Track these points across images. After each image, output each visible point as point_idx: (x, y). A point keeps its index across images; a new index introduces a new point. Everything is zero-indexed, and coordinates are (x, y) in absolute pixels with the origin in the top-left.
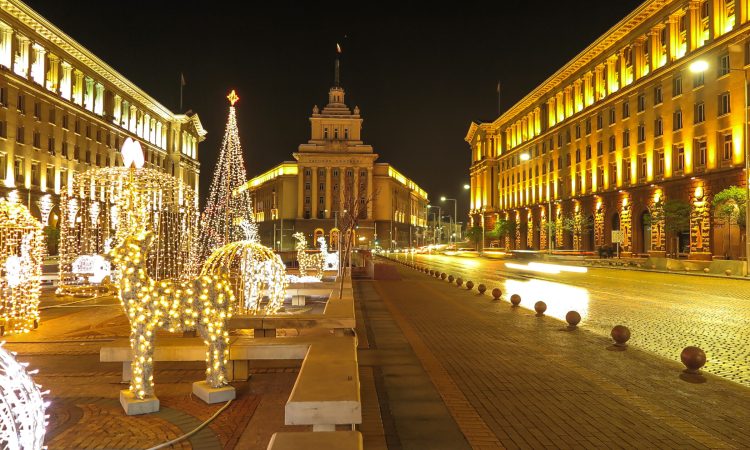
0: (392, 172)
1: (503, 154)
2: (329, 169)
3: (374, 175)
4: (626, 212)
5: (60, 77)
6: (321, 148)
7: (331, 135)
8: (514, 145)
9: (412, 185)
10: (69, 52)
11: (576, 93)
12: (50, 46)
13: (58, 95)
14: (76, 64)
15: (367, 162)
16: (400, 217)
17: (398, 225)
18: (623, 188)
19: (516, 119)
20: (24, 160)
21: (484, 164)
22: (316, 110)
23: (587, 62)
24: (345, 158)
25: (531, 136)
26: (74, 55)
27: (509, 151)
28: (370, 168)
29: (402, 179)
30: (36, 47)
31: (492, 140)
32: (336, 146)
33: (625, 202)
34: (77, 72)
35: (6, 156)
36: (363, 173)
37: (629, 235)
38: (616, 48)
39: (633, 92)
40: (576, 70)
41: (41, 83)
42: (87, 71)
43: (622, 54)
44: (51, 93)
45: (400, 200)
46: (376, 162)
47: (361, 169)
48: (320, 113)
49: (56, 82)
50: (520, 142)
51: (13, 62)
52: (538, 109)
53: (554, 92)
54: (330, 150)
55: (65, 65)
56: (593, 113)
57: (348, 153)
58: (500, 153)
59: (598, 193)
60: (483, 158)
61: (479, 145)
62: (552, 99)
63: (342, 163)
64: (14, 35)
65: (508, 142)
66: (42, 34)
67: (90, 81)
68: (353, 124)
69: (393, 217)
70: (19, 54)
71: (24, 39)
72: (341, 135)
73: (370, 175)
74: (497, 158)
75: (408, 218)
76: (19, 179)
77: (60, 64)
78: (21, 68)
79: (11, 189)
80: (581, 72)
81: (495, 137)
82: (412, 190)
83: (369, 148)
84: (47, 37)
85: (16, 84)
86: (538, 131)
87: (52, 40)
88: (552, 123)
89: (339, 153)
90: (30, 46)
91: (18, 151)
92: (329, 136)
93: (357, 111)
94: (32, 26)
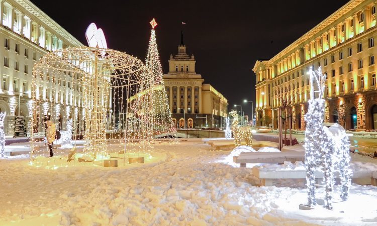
0: (212, 89)
1: (275, 77)
2: (178, 87)
3: (202, 90)
4: (361, 106)
5: (39, 35)
6: (174, 76)
7: (179, 69)
8: (283, 72)
9: (221, 96)
10: (44, 22)
11: (324, 40)
12: (33, 18)
13: (38, 45)
14: (48, 28)
15: (199, 83)
16: (215, 112)
17: (214, 116)
18: (359, 92)
19: (283, 58)
20: (19, 80)
21: (264, 83)
22: (171, 57)
23: (332, 22)
24: (187, 81)
25: (294, 66)
26: (46, 23)
27: (279, 75)
28: (200, 86)
29: (216, 92)
30: (26, 17)
31: (269, 70)
32: (182, 75)
33: (360, 100)
34: (48, 33)
35: (9, 77)
36: (197, 89)
37: (364, 119)
38: (352, 12)
39: (365, 36)
40: (324, 27)
41: (29, 38)
42: (53, 33)
43: (356, 16)
44: (34, 43)
45: (215, 103)
46: (203, 83)
47: (195, 87)
48: (173, 58)
49: (37, 38)
50: (286, 70)
51: (13, 25)
52: (298, 51)
53: (309, 41)
54: (179, 77)
55: (42, 28)
56: (336, 50)
57: (188, 79)
58: (273, 76)
59: (341, 96)
60: (263, 79)
61: (261, 73)
62: (308, 45)
63: (185, 84)
64: (13, 10)
65: (279, 70)
66: (29, 10)
67: (55, 38)
68: (191, 64)
69: (212, 112)
70: (16, 21)
71: (18, 12)
72: (185, 69)
73: (200, 90)
74: (272, 79)
75: (219, 113)
76: (16, 90)
77: (38, 28)
78: (17, 28)
79: (12, 96)
80: (328, 28)
81: (270, 68)
82: (220, 98)
83: (200, 76)
84: (31, 12)
85: (15, 38)
86: (298, 63)
87: (34, 14)
88: (307, 58)
89: (184, 79)
90: (22, 17)
91: (15, 75)
92: (178, 70)
93: (193, 57)
94: (23, 6)
